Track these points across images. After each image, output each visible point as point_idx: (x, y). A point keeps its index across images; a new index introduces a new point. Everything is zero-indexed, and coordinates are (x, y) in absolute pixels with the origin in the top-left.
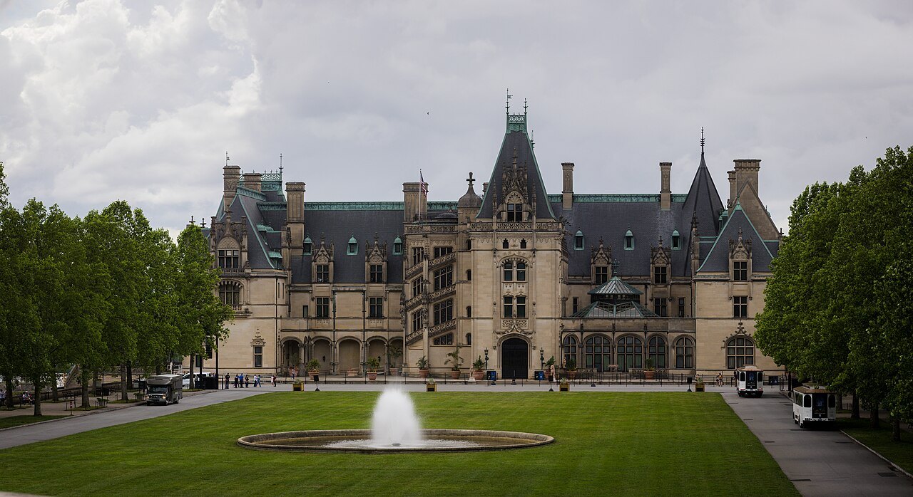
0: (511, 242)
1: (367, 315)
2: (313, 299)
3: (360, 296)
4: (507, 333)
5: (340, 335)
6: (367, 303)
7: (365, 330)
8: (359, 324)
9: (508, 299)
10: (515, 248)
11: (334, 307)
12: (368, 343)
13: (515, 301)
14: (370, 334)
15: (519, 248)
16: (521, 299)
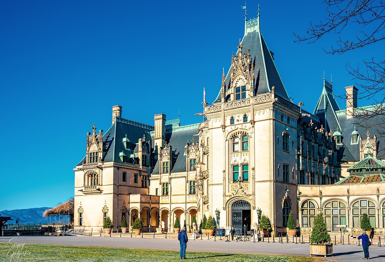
0: (236, 118)
1: (188, 193)
2: (160, 184)
3: (184, 180)
4: (233, 196)
5: (174, 206)
6: (188, 184)
7: (186, 203)
8: (182, 199)
9: (235, 167)
10: (240, 122)
11: (171, 188)
12: (188, 211)
13: (240, 169)
14: (189, 206)
15: (242, 122)
16: (245, 166)
